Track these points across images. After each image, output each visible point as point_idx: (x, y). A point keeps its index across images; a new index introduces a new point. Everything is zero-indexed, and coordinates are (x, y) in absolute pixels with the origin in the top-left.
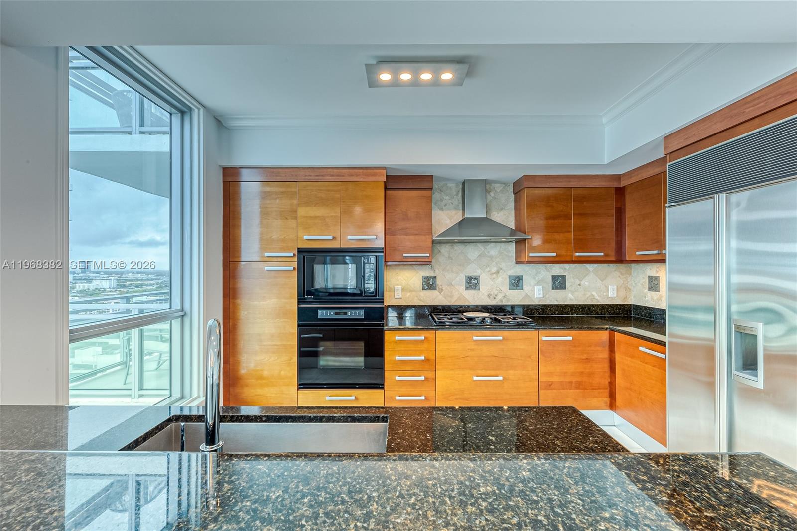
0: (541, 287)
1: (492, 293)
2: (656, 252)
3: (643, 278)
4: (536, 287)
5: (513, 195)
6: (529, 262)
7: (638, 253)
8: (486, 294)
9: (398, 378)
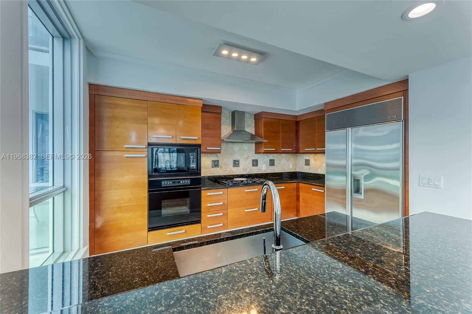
0: (265, 165)
1: (245, 168)
2: (314, 149)
3: (303, 160)
4: (263, 165)
5: (254, 120)
6: (264, 153)
7: (305, 149)
8: (242, 169)
9: (209, 216)
